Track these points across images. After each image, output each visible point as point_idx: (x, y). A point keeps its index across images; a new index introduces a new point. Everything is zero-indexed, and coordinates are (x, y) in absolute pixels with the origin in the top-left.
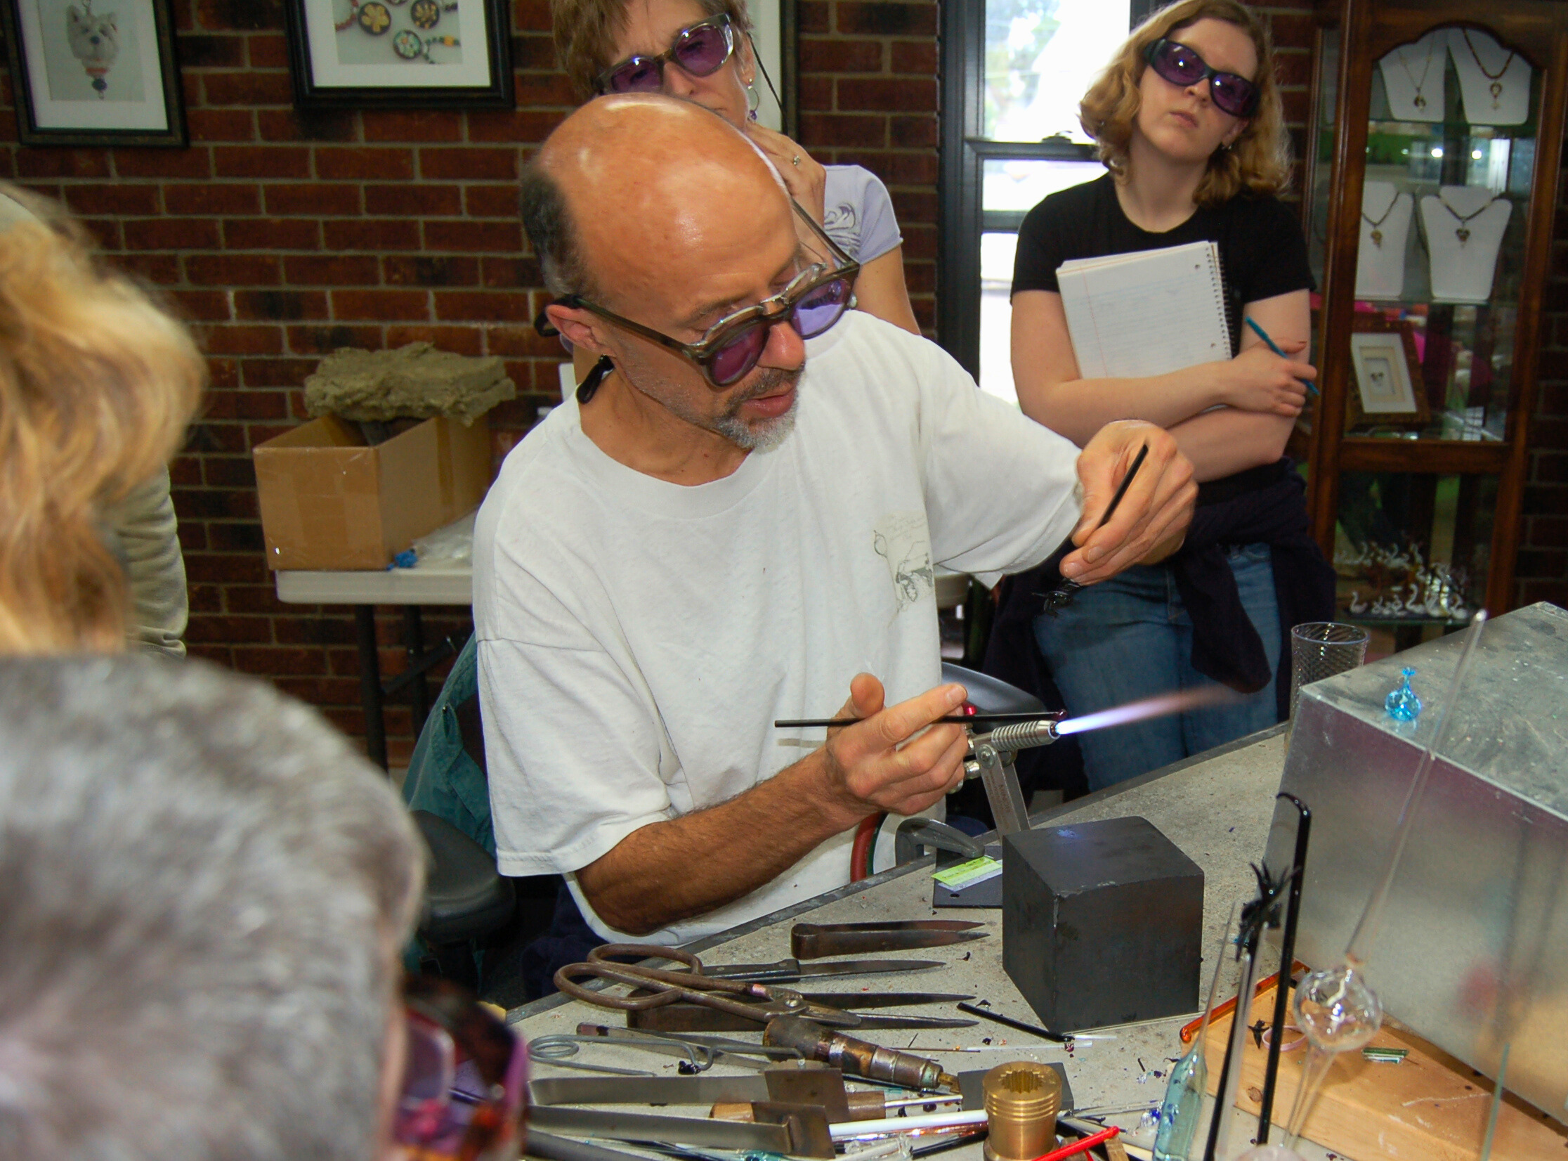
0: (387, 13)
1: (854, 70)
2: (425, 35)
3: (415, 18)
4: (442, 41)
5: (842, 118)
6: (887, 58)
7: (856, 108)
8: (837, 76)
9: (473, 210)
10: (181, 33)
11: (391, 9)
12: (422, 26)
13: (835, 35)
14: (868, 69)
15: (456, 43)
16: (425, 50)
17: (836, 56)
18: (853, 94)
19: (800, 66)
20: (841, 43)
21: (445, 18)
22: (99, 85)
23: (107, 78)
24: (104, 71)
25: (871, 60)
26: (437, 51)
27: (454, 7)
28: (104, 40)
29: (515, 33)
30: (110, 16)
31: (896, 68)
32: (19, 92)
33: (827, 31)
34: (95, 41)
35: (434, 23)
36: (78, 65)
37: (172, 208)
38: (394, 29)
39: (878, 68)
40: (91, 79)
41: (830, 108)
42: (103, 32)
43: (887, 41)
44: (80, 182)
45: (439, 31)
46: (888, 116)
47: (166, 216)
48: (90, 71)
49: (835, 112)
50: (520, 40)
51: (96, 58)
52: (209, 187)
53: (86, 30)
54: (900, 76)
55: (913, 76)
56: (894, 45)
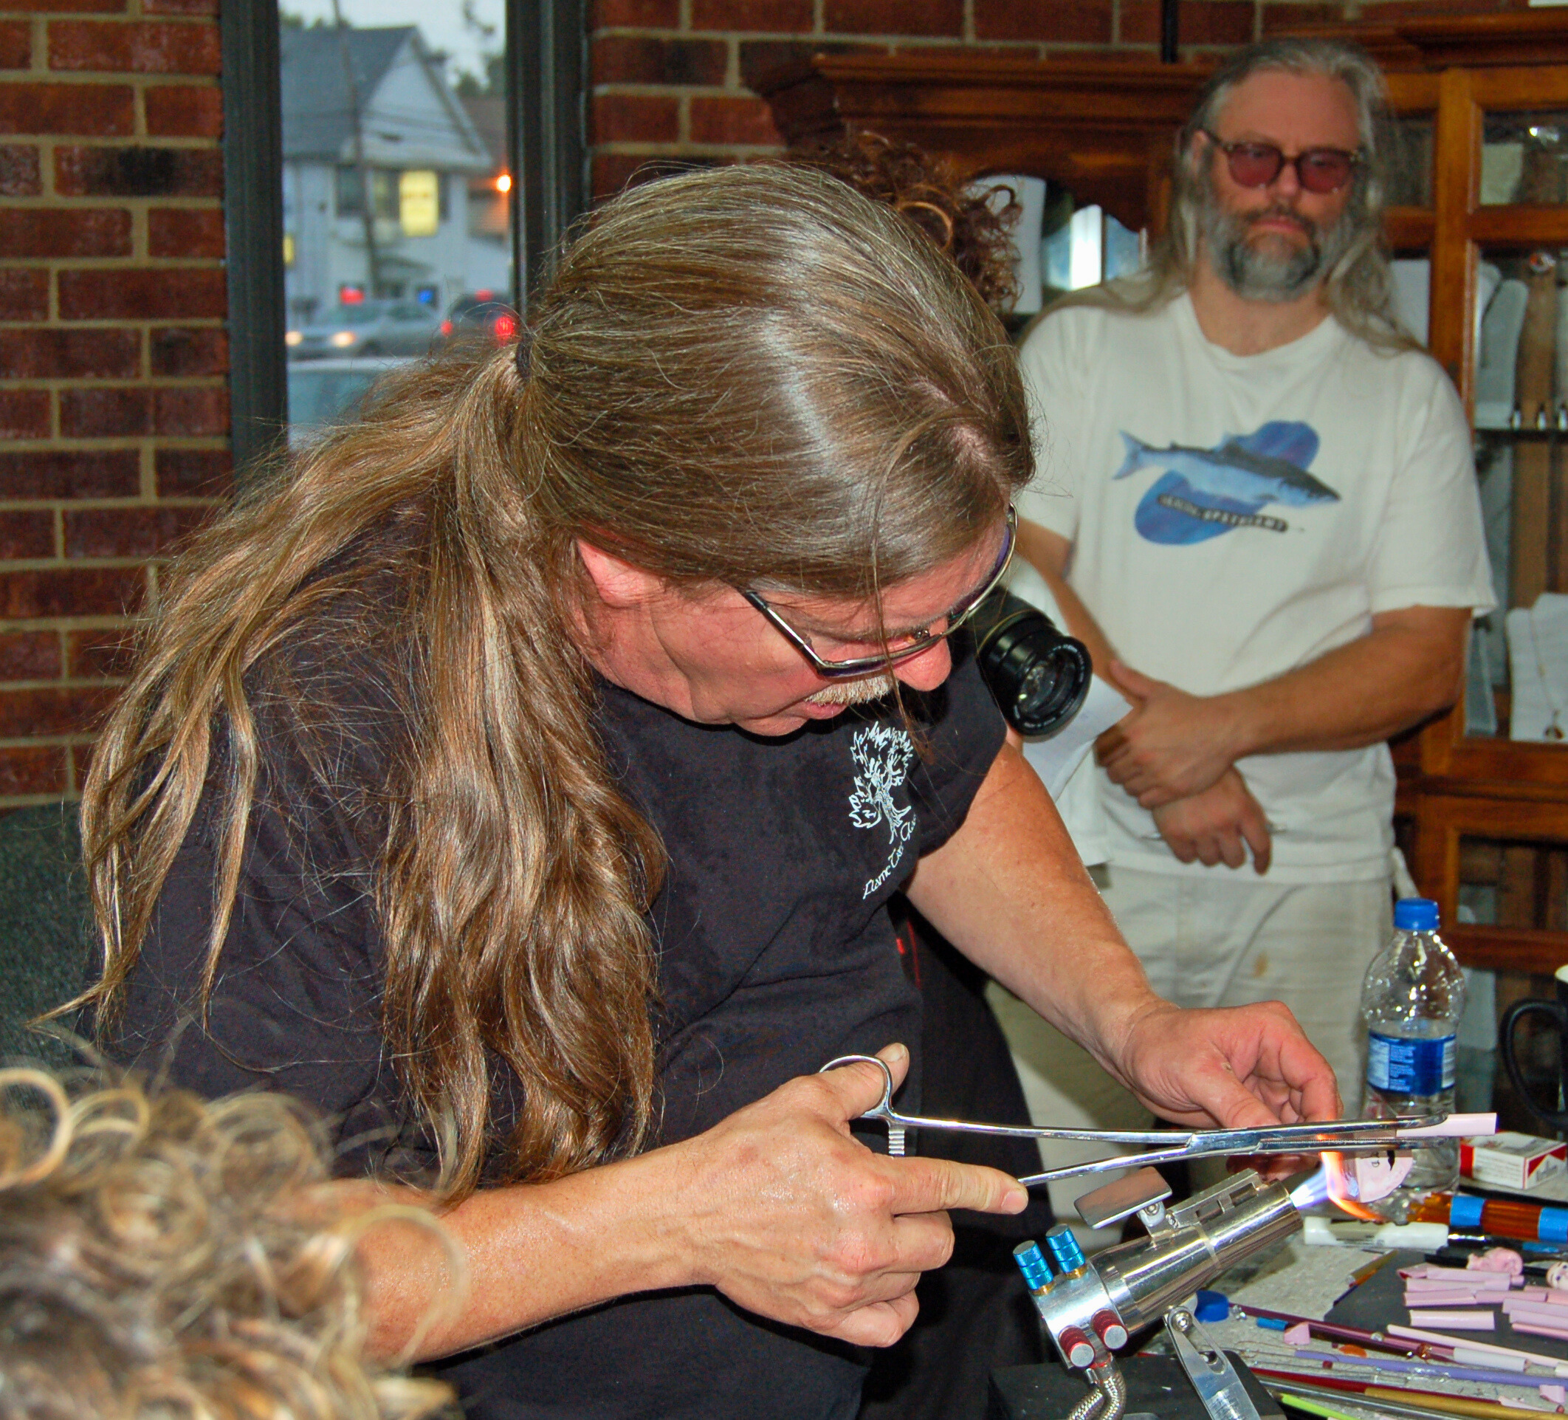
1: (85, 254)
5: (66, 332)
6: (140, 234)
7: (91, 316)
8: (56, 265)
13: (53, 199)
14: (109, 251)
17: (54, 233)
18: (85, 293)
20: (60, 213)
25: (113, 237)
31: (156, 248)
33: (38, 193)
39: (126, 250)
41: (46, 317)
43: (140, 207)
46: (146, 326)
49: (55, 322)
54: (164, 263)
55: (186, 263)
56: (152, 212)
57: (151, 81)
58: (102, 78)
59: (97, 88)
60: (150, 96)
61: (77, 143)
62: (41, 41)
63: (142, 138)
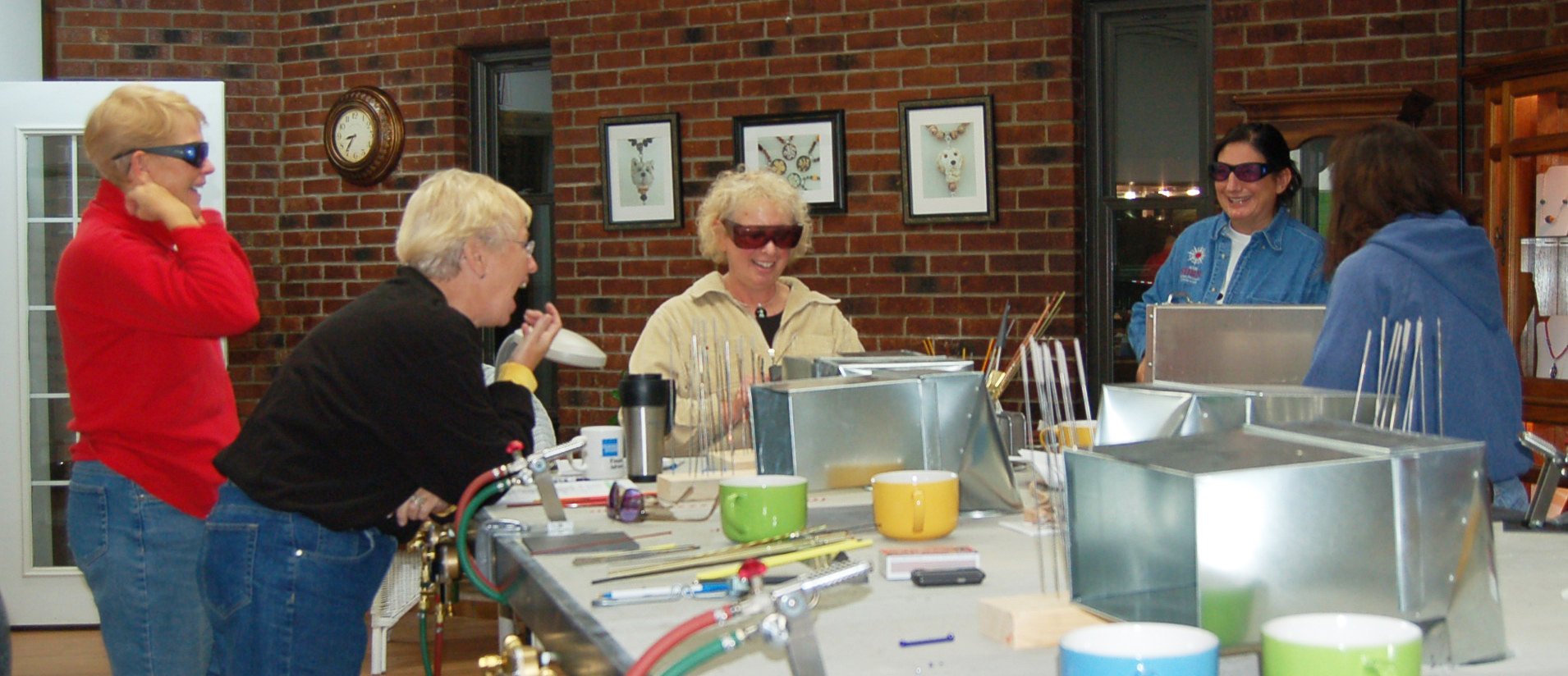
0: (785, 164)
1: (1028, 185)
2: (803, 175)
3: (798, 166)
4: (811, 178)
5: (1021, 212)
6: (1046, 178)
7: (1029, 207)
8: (1019, 189)
9: (823, 271)
10: (685, 180)
11: (787, 162)
12: (802, 170)
13: (1017, 166)
14: (1036, 184)
15: (819, 179)
16: (803, 183)
17: (1018, 178)
18: (1027, 199)
19: (996, 185)
20: (1020, 171)
21: (813, 165)
22: (644, 198)
23: (647, 194)
24: (646, 190)
25: (1037, 178)
26: (808, 184)
27: (818, 160)
28: (647, 174)
29: (849, 173)
30: (651, 162)
31: (1051, 182)
32: (606, 213)
33: (1013, 164)
34: (643, 175)
35: (807, 168)
36: (635, 188)
37: (672, 272)
38: (788, 173)
39: (1041, 183)
40: (640, 195)
42: (648, 170)
43: (1046, 168)
44: (630, 259)
45: (810, 173)
46: (1047, 210)
47: (669, 277)
48: (640, 190)
49: (1018, 209)
50: (851, 177)
51: (643, 184)
52: (691, 261)
53: (640, 170)
54: (1054, 187)
55: (1060, 187)
56: (1050, 169)
57: (1051, 123)
58: (1035, 123)
59: (1033, 127)
60: (1049, 128)
61: (1025, 146)
62: (1015, 111)
63: (1047, 144)
